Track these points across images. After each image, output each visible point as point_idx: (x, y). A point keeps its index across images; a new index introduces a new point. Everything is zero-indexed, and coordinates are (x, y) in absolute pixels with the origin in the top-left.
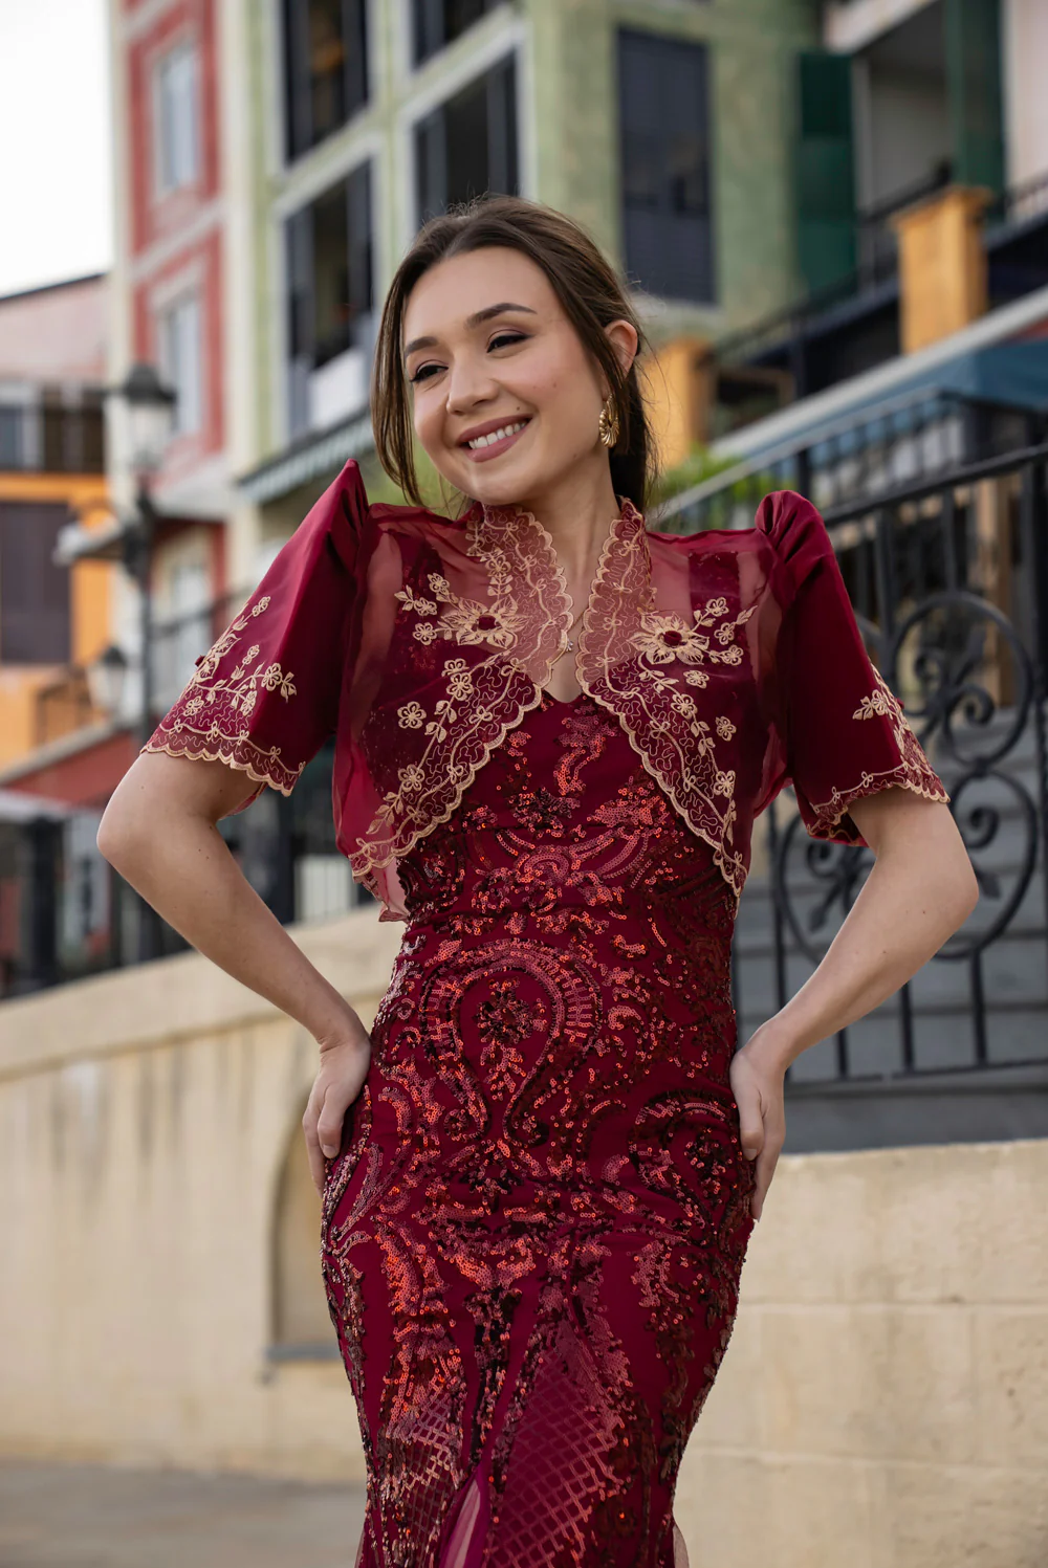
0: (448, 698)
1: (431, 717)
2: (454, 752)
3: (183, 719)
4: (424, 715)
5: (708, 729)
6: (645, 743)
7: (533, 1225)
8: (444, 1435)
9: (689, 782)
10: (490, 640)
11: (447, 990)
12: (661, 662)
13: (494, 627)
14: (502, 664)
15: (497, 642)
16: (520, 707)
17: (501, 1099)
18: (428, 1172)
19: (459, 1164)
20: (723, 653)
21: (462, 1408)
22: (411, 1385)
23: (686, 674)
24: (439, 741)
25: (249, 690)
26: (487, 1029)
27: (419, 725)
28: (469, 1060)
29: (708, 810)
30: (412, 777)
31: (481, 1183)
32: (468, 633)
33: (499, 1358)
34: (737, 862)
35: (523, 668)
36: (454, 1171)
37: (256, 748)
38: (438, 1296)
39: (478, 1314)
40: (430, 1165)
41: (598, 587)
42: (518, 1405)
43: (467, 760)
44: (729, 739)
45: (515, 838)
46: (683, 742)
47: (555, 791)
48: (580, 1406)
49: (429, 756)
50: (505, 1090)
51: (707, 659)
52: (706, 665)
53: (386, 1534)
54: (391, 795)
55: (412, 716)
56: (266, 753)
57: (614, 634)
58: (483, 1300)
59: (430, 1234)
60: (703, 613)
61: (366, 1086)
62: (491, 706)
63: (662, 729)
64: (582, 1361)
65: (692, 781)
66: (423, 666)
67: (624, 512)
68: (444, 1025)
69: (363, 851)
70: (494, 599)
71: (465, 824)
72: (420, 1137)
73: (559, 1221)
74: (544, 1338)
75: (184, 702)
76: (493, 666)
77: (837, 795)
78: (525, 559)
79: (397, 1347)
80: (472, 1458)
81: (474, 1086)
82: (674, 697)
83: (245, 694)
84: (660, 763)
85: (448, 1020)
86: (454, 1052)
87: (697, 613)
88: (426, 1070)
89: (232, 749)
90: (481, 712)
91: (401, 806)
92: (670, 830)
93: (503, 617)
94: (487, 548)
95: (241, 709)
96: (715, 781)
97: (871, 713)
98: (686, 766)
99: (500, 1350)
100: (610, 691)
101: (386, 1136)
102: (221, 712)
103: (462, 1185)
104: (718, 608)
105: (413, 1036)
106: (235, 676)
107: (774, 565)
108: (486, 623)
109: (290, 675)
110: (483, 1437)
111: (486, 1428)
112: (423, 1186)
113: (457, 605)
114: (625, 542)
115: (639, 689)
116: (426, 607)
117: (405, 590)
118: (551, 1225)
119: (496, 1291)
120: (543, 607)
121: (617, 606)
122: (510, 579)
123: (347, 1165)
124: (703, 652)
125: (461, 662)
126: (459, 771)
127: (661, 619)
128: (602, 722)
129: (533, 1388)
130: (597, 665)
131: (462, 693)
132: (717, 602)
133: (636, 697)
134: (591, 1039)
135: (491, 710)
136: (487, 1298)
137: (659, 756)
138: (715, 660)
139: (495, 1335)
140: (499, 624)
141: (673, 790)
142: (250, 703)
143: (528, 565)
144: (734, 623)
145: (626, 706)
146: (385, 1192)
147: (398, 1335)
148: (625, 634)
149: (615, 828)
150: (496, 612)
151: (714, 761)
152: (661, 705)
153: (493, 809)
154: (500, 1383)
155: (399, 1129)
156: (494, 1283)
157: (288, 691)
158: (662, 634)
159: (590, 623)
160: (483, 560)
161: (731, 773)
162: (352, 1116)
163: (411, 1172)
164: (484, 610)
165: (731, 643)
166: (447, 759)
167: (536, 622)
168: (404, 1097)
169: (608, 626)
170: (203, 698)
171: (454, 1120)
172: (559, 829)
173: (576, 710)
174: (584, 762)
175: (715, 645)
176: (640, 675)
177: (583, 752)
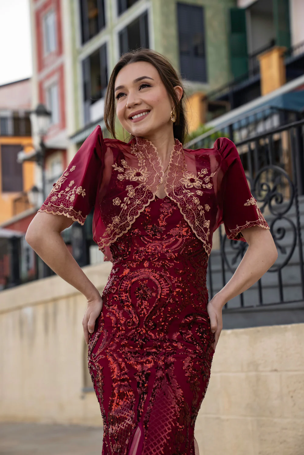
0: (128, 197)
1: (123, 202)
2: (129, 212)
3: (51, 202)
4: (120, 202)
5: (203, 208)
6: (185, 211)
7: (153, 352)
8: (129, 414)
9: (197, 223)
10: (140, 180)
11: (126, 284)
12: (189, 187)
13: (141, 176)
14: (144, 187)
15: (142, 180)
16: (149, 200)
17: (143, 316)
18: (122, 337)
19: (131, 335)
20: (206, 185)
21: (134, 406)
22: (118, 400)
23: (196, 191)
24: (125, 209)
25: (72, 194)
26: (138, 296)
27: (119, 204)
28: (133, 305)
29: (202, 231)
30: (116, 220)
31: (137, 340)
32: (133, 177)
33: (145, 391)
34: (209, 246)
35: (150, 188)
36: (129, 337)
37: (75, 211)
38: (126, 374)
39: (138, 378)
40: (122, 336)
41: (170, 164)
42: (151, 405)
43: (133, 215)
44: (208, 211)
45: (146, 238)
46: (196, 211)
47: (158, 224)
48: (169, 405)
49: (122, 213)
50: (144, 313)
51: (202, 187)
52: (202, 189)
53: (111, 443)
54: (110, 225)
55: (117, 202)
56: (77, 213)
57: (175, 178)
58: (139, 374)
59: (123, 356)
60: (201, 173)
61: (102, 312)
62: (140, 199)
63: (190, 208)
64: (169, 392)
65: (198, 223)
66: (120, 187)
67: (176, 143)
68: (126, 294)
69: (102, 241)
70: (140, 167)
71: (131, 234)
72: (119, 327)
73: (160, 351)
74: (158, 385)
75: (51, 197)
76: (141, 188)
77: (238, 227)
78: (149, 155)
79: (114, 389)
80: (138, 420)
81: (135, 312)
82: (193, 198)
83: (71, 195)
84: (189, 217)
85: (127, 293)
86: (129, 302)
87: (199, 173)
88: (120, 308)
89: (67, 212)
90: (137, 201)
91: (113, 228)
92: (191, 237)
93: (143, 172)
94: (137, 151)
95: (70, 200)
96: (204, 223)
97: (250, 204)
98: (196, 219)
99: (145, 389)
100: (175, 196)
101: (109, 327)
102: (63, 200)
103: (132, 342)
104: (205, 172)
105: (116, 297)
106: (67, 189)
107: (222, 160)
108: (138, 174)
109: (84, 190)
110: (141, 414)
111: (141, 411)
112: (120, 342)
113: (129, 169)
114: (177, 151)
115: (183, 195)
116: (121, 170)
117: (115, 164)
118: (158, 352)
119: (143, 372)
120: (155, 169)
121: (176, 170)
122: (144, 161)
123: (97, 336)
124: (201, 185)
125: (131, 186)
126: (131, 218)
127: (189, 174)
128: (172, 205)
129: (155, 400)
130: (170, 188)
131: (132, 195)
132: (204, 170)
133: (182, 198)
134: (169, 299)
135: (140, 201)
136: (141, 374)
137: (189, 215)
138: (204, 187)
139: (143, 385)
140: (142, 175)
141: (192, 226)
142: (73, 198)
143: (150, 157)
144: (210, 176)
145: (180, 200)
146: (109, 344)
147: (114, 385)
148: (179, 179)
149: (176, 236)
150: (141, 171)
151: (204, 217)
152: (190, 201)
153: (140, 230)
154: (145, 398)
155: (113, 325)
156: (142, 370)
157: (83, 195)
158: (189, 179)
160: (136, 155)
161: (209, 221)
162: (98, 321)
163: (117, 338)
164: (137, 170)
165: (208, 182)
166: (127, 215)
167: (153, 174)
168: (114, 316)
169: (173, 176)
170: (57, 196)
171: (129, 322)
172: (159, 236)
173: (165, 201)
174: (167, 217)
175: (204, 183)
176: (183, 191)
177: (167, 214)
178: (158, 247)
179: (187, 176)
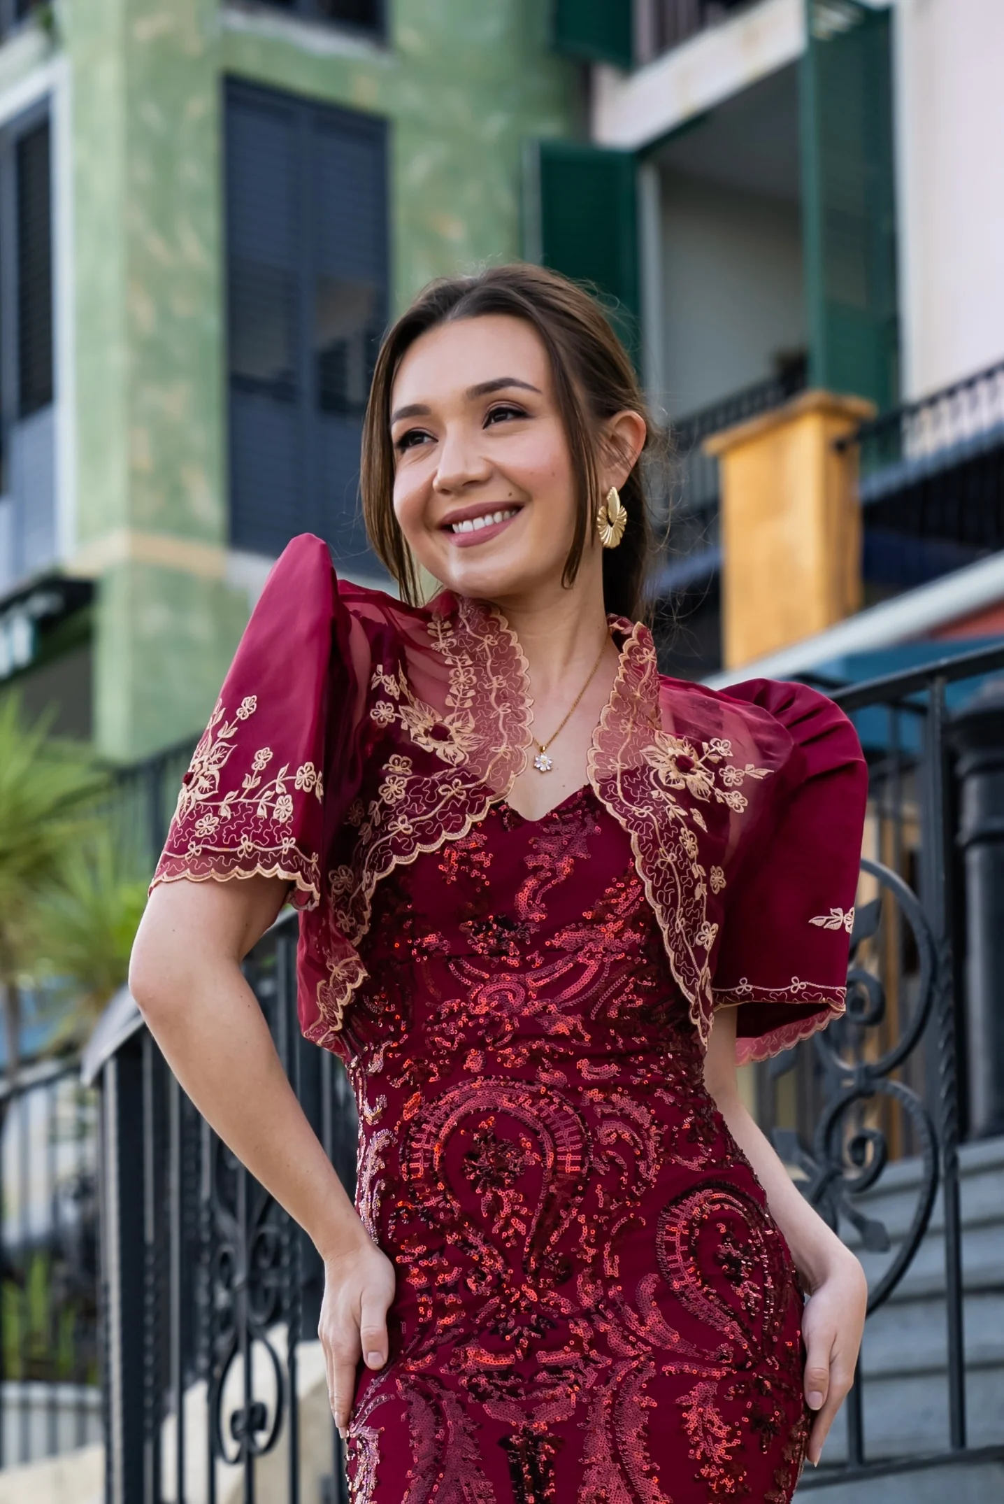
3: (197, 840)
5: (705, 875)
6: (651, 870)
10: (440, 753)
12: (672, 785)
15: (447, 756)
20: (727, 794)
29: (687, 957)
34: (710, 1025)
37: (302, 855)
44: (716, 893)
45: (467, 966)
46: (684, 879)
51: (712, 797)
52: (713, 802)
56: (309, 860)
57: (628, 739)
60: (708, 746)
63: (669, 859)
65: (682, 923)
71: (414, 952)
82: (682, 830)
83: (273, 800)
84: (661, 895)
87: (703, 746)
89: (276, 860)
93: (457, 731)
94: (457, 650)
95: (275, 817)
96: (700, 930)
98: (681, 906)
100: (621, 802)
102: (247, 824)
104: (720, 747)
106: (248, 785)
109: (320, 774)
114: (645, 650)
115: (652, 809)
121: (632, 710)
124: (710, 789)
127: (674, 739)
132: (722, 742)
133: (649, 818)
137: (661, 888)
138: (720, 800)
140: (452, 739)
141: (666, 927)
142: (285, 809)
144: (743, 772)
145: (639, 825)
148: (640, 744)
149: (575, 952)
151: (704, 909)
152: (671, 834)
157: (319, 792)
158: (674, 756)
159: (606, 719)
161: (715, 926)
164: (439, 718)
165: (734, 787)
169: (624, 729)
170: (216, 815)
172: (515, 956)
173: (545, 829)
174: (549, 886)
175: (719, 783)
176: (652, 793)
177: (549, 874)
178: (510, 996)
179: (667, 743)
